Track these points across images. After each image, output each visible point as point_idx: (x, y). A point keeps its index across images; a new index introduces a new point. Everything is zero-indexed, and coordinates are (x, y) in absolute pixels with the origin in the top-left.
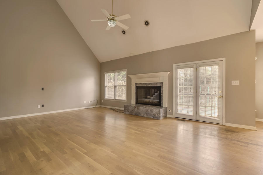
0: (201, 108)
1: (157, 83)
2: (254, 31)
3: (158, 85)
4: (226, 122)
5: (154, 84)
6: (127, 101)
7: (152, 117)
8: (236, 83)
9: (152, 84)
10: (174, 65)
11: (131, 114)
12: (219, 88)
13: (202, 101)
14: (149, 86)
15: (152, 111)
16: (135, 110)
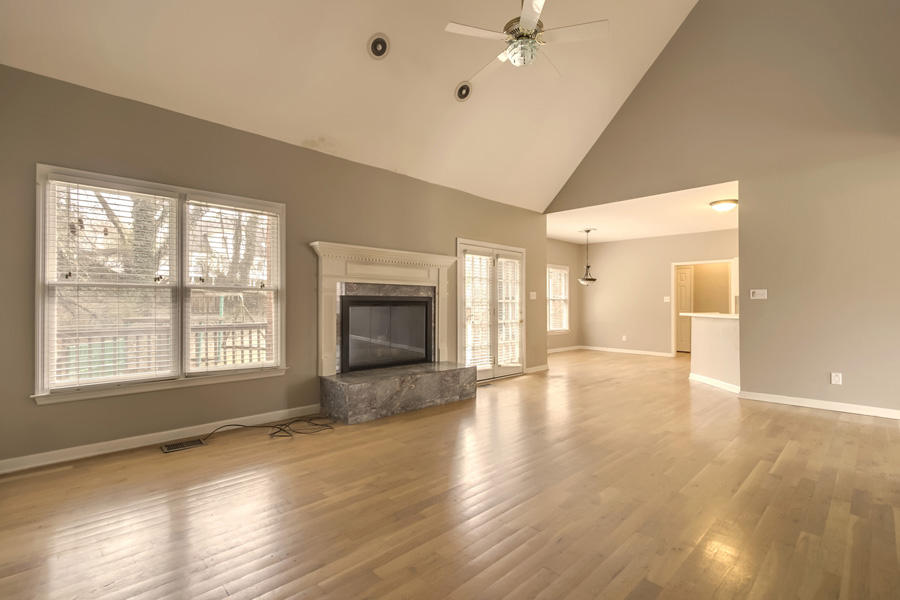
5: (409, 289)
6: (287, 371)
9: (405, 289)
11: (386, 416)
14: (394, 295)
16: (403, 393)
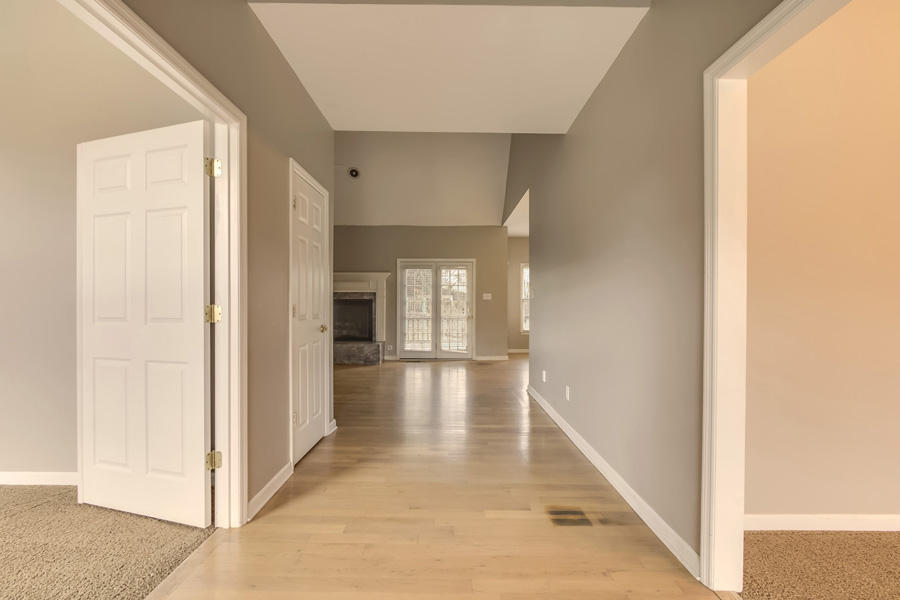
0: (444, 338)
1: (362, 294)
2: (506, 227)
3: (366, 297)
4: (478, 354)
7: (362, 362)
8: (487, 297)
10: (399, 260)
12: (467, 304)
13: (444, 326)
15: (361, 350)
